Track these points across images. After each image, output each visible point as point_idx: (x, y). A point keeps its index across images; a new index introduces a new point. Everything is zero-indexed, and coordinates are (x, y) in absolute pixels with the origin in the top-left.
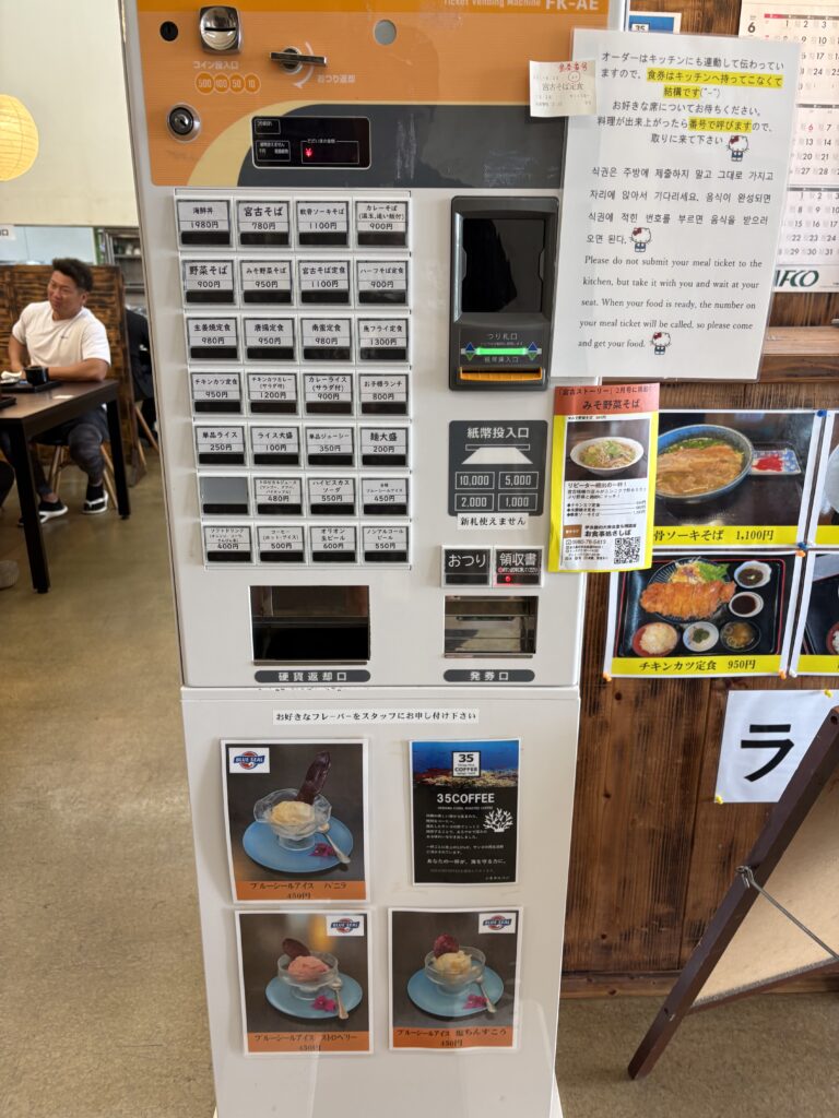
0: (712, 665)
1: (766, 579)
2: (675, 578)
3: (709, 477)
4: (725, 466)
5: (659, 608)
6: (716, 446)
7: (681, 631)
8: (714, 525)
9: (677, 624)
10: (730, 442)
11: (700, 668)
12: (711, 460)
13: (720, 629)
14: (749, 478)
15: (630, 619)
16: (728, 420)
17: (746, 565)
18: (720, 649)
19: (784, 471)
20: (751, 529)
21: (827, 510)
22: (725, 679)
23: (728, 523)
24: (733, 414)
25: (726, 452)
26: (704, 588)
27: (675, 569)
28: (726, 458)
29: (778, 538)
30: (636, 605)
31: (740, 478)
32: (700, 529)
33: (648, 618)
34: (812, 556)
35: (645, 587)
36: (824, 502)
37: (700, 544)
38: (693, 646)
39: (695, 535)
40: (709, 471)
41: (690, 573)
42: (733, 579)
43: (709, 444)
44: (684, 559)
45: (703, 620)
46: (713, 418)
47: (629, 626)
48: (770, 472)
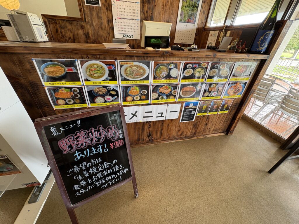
0: (74, 106)
1: (78, 91)
2: (60, 91)
3: (58, 72)
4: (61, 70)
5: (59, 97)
6: (57, 67)
7: (65, 101)
8: (63, 82)
9: (64, 99)
10: (60, 66)
11: (72, 106)
12: (57, 69)
13: (73, 100)
14: (67, 73)
15: (54, 99)
16: (57, 61)
17: (73, 89)
18: (74, 103)
19: (73, 71)
20: (72, 82)
21: (85, 79)
22: (78, 108)
23: (66, 81)
24: (58, 60)
25: (60, 68)
26: (67, 93)
27: (59, 90)
28: (60, 69)
29: (78, 84)
30: (54, 96)
31: (65, 73)
32: (61, 82)
33: (58, 99)
34: (85, 87)
35: (54, 93)
36: (84, 77)
37: (62, 85)
38: (69, 103)
39: (60, 83)
40: (58, 71)
41: (63, 90)
42: (72, 91)
43: (56, 66)
44: (60, 88)
45: (69, 98)
46: (54, 61)
47: (54, 100)
48: (70, 71)
